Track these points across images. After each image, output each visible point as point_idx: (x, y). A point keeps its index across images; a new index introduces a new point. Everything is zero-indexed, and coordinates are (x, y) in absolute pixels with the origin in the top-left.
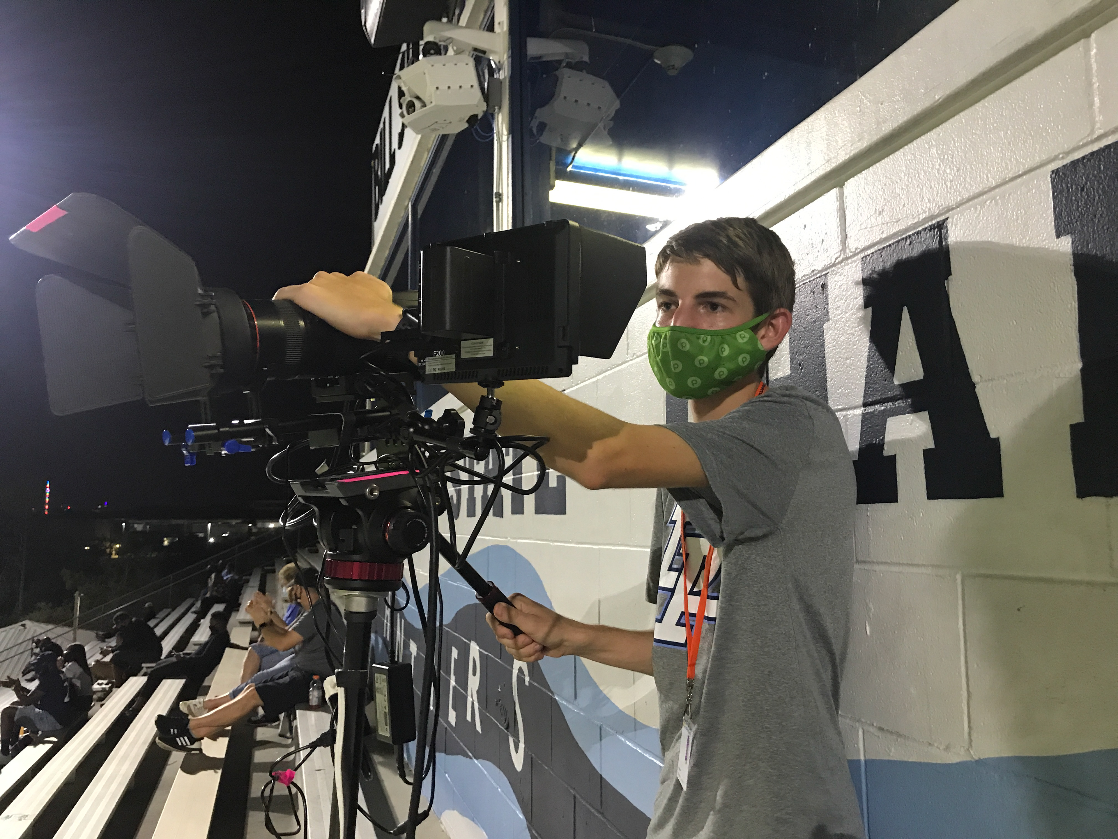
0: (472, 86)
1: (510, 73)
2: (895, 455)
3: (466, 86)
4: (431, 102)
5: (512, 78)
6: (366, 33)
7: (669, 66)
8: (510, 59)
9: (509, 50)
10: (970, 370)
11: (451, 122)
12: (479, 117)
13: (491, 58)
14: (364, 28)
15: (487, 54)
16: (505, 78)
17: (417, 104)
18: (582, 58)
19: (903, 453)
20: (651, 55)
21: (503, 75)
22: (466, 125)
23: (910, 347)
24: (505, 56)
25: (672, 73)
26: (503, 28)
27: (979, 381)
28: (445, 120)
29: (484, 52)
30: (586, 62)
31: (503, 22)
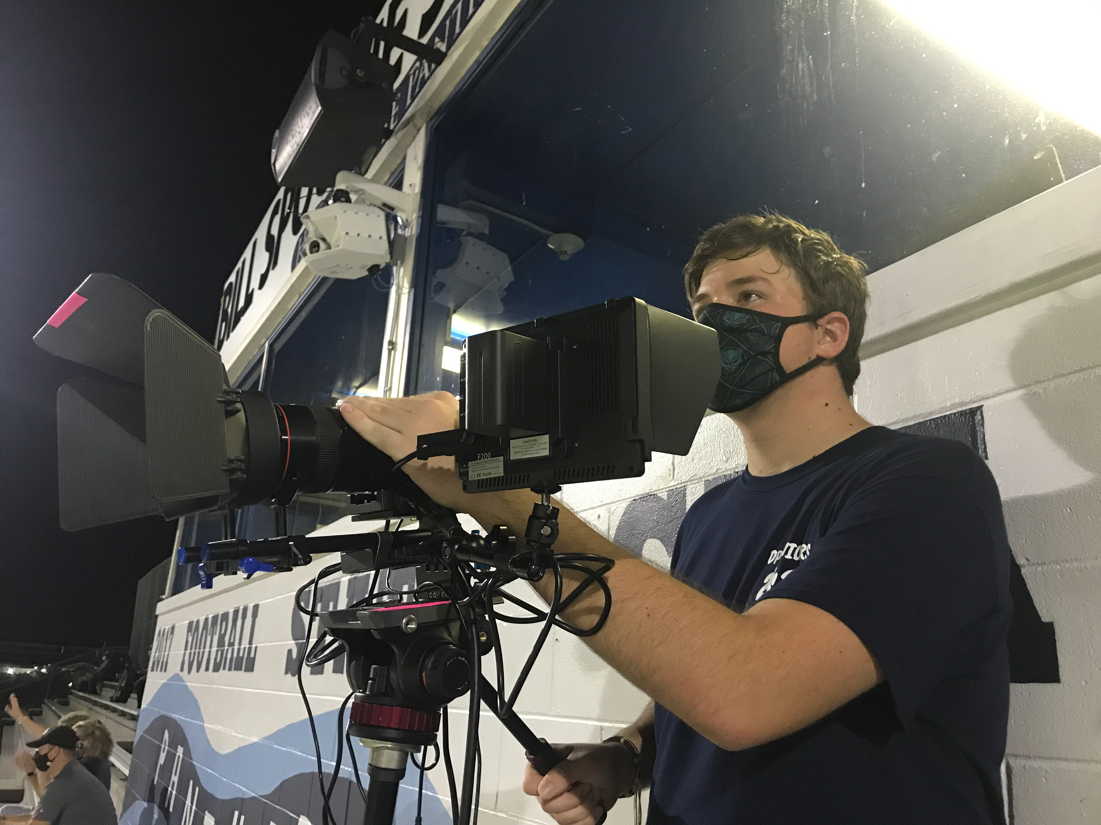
0: (381, 238)
1: (419, 231)
3: (375, 236)
4: (338, 246)
5: (420, 237)
6: (273, 171)
7: (562, 252)
8: (420, 219)
9: (419, 210)
11: (351, 268)
12: (381, 267)
13: (399, 214)
14: (272, 166)
15: (395, 211)
16: (411, 235)
17: (322, 245)
18: (483, 230)
20: (545, 239)
21: (412, 232)
22: (366, 273)
24: (415, 216)
25: (563, 258)
26: (414, 190)
27: (1026, 564)
28: (347, 265)
29: (392, 209)
30: (486, 235)
31: (415, 184)
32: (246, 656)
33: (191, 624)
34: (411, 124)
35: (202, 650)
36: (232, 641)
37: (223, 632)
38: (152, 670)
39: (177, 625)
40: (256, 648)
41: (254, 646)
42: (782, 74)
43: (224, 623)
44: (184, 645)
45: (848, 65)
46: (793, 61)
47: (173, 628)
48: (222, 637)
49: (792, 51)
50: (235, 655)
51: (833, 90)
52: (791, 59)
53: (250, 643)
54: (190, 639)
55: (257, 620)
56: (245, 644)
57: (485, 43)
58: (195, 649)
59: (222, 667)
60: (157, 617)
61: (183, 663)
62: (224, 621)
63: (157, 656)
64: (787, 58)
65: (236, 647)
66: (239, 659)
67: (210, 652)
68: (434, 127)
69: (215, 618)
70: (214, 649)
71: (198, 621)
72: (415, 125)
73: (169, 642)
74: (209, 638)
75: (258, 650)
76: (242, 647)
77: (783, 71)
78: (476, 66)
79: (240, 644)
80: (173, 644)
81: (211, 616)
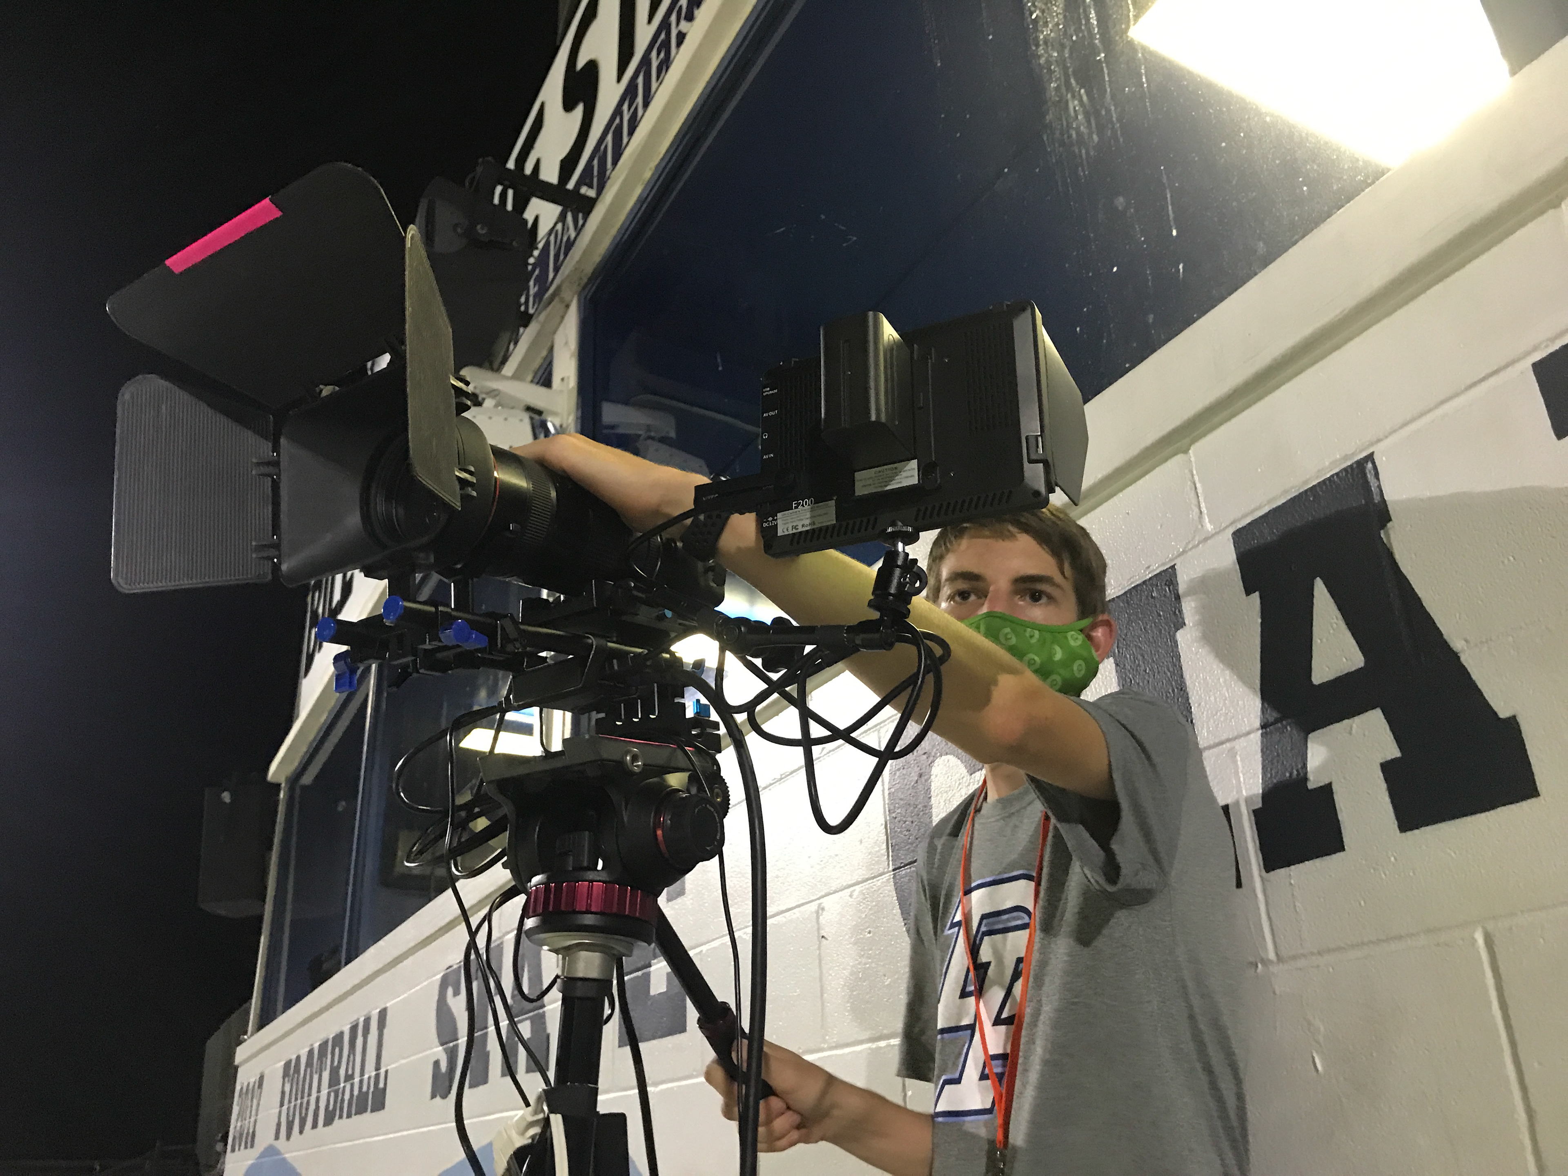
2: (1330, 784)
8: (579, 422)
9: (577, 410)
10: (1445, 637)
13: (549, 419)
15: (543, 415)
18: (668, 432)
19: (1345, 778)
23: (1334, 630)
24: (571, 419)
26: (567, 384)
27: (1465, 647)
29: (540, 413)
31: (568, 378)
32: (372, 1089)
33: (287, 1065)
34: (557, 300)
35: (305, 1099)
36: (350, 1072)
37: (336, 1063)
38: (233, 1150)
39: (266, 1072)
40: (387, 1072)
41: (382, 1071)
42: (1048, 121)
43: (337, 1050)
44: (278, 1099)
45: (1133, 89)
46: (1059, 101)
47: (262, 1078)
48: (335, 1072)
49: (1057, 89)
50: (356, 1092)
51: (1118, 125)
52: (1057, 99)
53: (378, 1068)
54: (287, 1088)
55: (386, 1031)
56: (370, 1072)
57: (648, 174)
58: (296, 1099)
59: (337, 1117)
60: (236, 1068)
61: (279, 1125)
62: (336, 1046)
63: (238, 1128)
64: (1053, 99)
65: (357, 1080)
66: (363, 1096)
67: (318, 1099)
68: (589, 297)
69: (323, 1046)
70: (325, 1091)
71: (298, 1058)
72: (562, 300)
73: (255, 1101)
74: (316, 1078)
75: (389, 1074)
76: (366, 1076)
77: (1049, 117)
78: (638, 206)
79: (362, 1074)
80: (262, 1102)
81: (316, 1045)
